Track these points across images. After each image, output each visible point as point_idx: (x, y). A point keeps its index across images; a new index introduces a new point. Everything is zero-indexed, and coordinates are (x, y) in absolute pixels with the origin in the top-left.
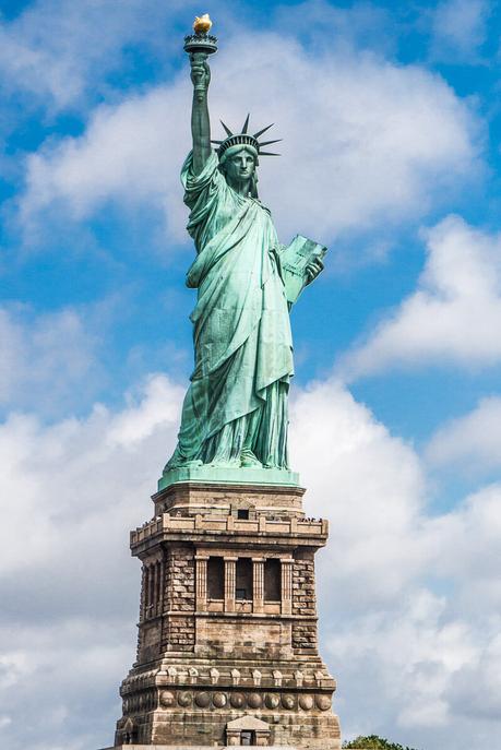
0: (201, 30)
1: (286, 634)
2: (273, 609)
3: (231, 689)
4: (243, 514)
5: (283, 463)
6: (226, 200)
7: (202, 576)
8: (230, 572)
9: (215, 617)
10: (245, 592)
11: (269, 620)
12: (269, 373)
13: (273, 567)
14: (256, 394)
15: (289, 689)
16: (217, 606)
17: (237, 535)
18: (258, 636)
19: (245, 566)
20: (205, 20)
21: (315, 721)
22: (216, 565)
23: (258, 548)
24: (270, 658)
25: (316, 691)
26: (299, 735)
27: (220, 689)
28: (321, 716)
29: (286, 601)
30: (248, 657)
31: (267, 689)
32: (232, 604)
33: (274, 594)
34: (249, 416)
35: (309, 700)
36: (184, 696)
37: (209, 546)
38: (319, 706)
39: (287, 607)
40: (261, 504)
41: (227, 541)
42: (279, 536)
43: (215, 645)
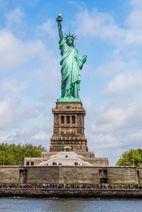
0: (59, 17)
1: (76, 130)
2: (74, 125)
3: (65, 141)
4: (68, 107)
5: (78, 97)
6: (66, 48)
7: (60, 120)
8: (65, 118)
9: (63, 127)
10: (68, 122)
11: (73, 127)
12: (74, 81)
13: (74, 117)
14: (71, 84)
15: (76, 140)
16: (63, 125)
17: (66, 111)
18: (71, 130)
19: (68, 117)
20: (60, 15)
21: (81, 147)
22: (62, 117)
23: (70, 114)
24: (73, 135)
25: (81, 141)
26: (78, 149)
27: (62, 141)
28: (82, 145)
29: (76, 124)
30: (68, 134)
31: (72, 140)
32: (65, 124)
33: (74, 122)
34: (71, 89)
35: (80, 143)
36: (56, 142)
37: (61, 114)
38: (82, 144)
39: (76, 125)
40: (72, 105)
41: (64, 113)
42: (75, 111)
43: (62, 132)
